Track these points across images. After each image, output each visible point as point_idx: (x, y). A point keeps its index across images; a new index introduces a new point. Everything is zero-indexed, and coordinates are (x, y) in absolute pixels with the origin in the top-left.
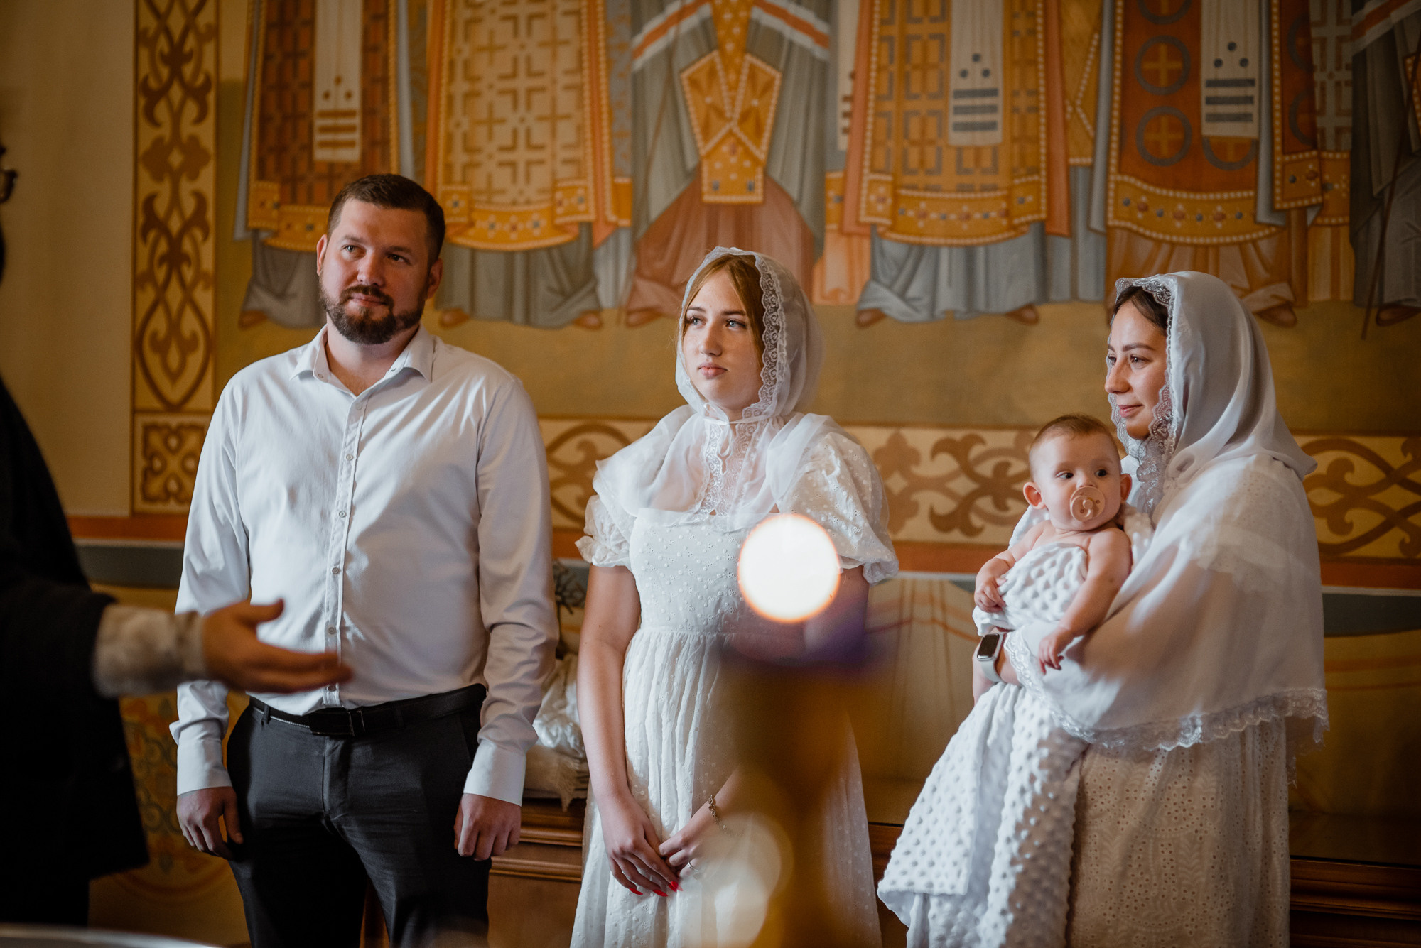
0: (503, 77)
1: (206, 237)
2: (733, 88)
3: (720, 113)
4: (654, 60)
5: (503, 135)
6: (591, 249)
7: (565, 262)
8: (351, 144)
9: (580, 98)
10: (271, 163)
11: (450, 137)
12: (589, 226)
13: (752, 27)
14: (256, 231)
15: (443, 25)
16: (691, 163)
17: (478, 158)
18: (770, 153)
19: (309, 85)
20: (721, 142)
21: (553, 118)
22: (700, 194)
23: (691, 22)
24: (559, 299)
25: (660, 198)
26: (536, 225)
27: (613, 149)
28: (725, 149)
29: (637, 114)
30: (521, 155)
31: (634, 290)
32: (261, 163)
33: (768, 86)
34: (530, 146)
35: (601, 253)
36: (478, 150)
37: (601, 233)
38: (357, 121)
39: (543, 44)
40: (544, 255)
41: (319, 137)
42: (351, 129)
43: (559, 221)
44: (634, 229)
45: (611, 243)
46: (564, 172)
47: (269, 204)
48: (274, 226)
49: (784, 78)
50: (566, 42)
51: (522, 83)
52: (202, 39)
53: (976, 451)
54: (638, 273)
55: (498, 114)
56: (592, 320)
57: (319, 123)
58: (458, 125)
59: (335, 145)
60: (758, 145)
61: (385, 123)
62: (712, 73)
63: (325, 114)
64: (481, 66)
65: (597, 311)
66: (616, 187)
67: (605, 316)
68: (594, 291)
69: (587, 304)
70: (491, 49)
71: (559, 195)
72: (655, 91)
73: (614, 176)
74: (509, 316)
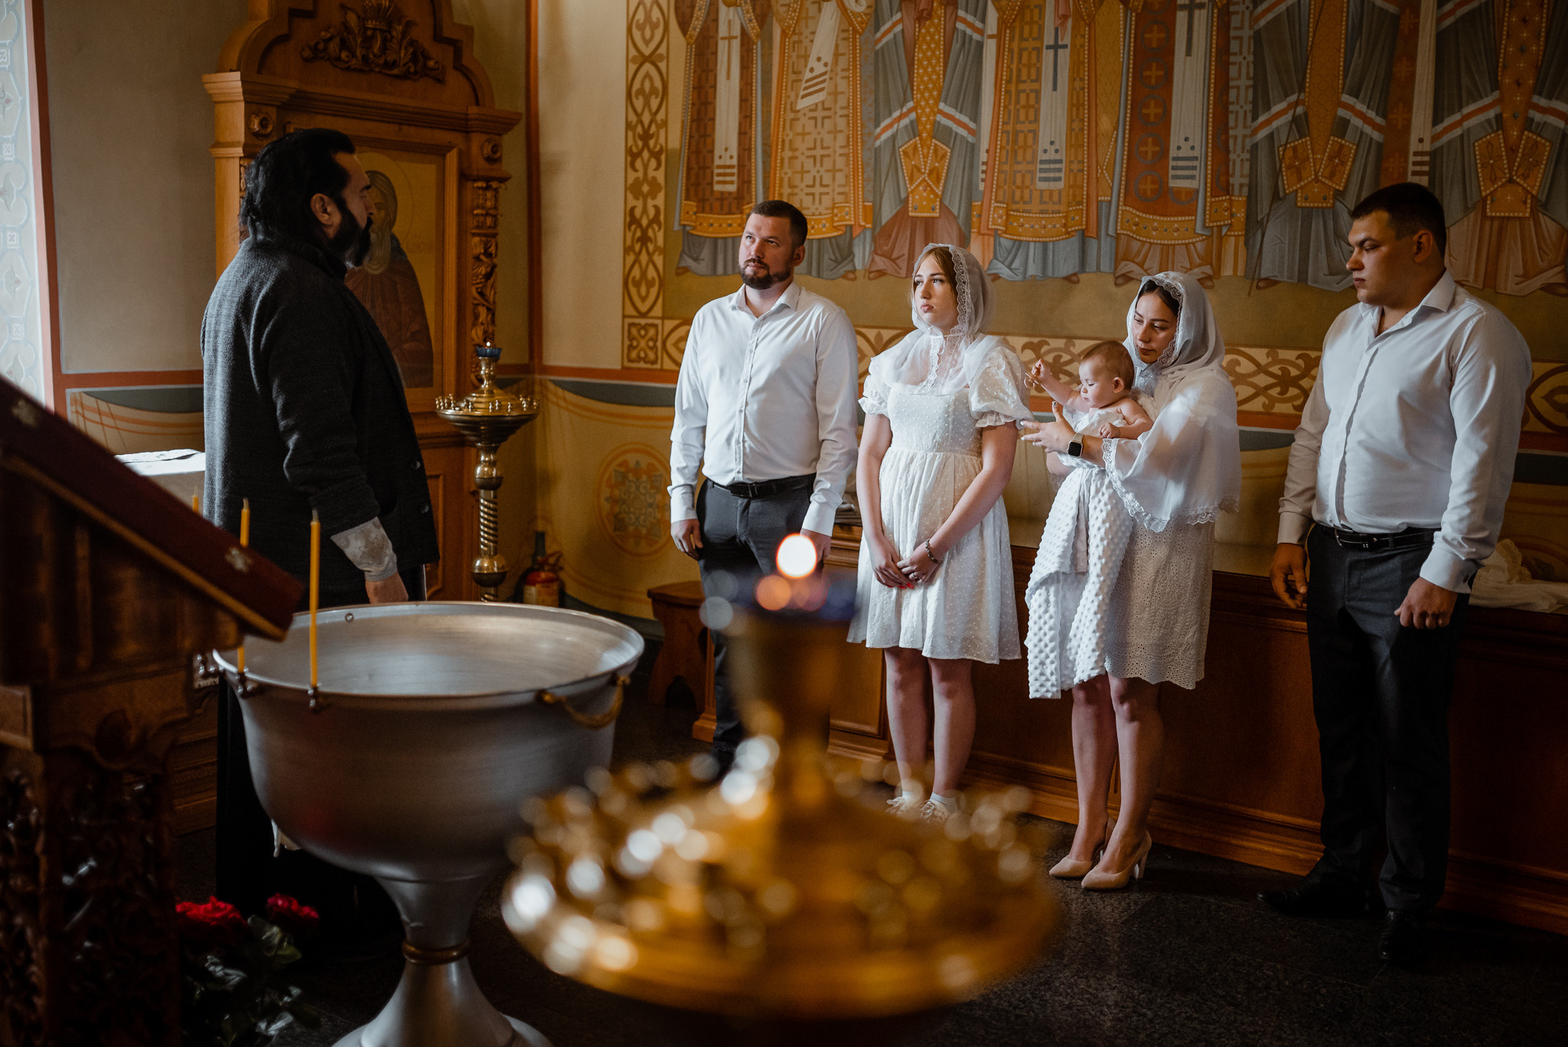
0: (808, 149)
1: (660, 229)
2: (926, 156)
3: (919, 170)
4: (885, 141)
5: (808, 179)
6: (852, 239)
7: (837, 243)
8: (732, 182)
9: (848, 160)
10: (692, 192)
11: (781, 179)
12: (851, 226)
13: (936, 124)
14: (684, 226)
15: (779, 121)
16: (903, 196)
17: (796, 191)
18: (943, 192)
19: (712, 152)
20: (919, 184)
21: (834, 171)
22: (908, 212)
23: (905, 121)
24: (835, 264)
25: (887, 213)
26: (824, 226)
27: (863, 187)
28: (921, 188)
29: (876, 170)
30: (817, 190)
31: (873, 260)
32: (687, 190)
33: (944, 156)
34: (822, 185)
35: (856, 241)
36: (796, 187)
37: (857, 231)
38: (735, 171)
39: (829, 132)
40: (828, 241)
41: (716, 179)
42: (732, 175)
43: (835, 224)
44: (873, 229)
45: (862, 236)
46: (839, 198)
47: (691, 213)
48: (693, 224)
49: (952, 153)
50: (841, 131)
51: (819, 152)
52: (659, 127)
53: (1045, 349)
54: (875, 252)
55: (806, 169)
56: (851, 276)
57: (716, 171)
58: (786, 173)
59: (724, 182)
60: (938, 188)
61: (750, 171)
62: (915, 148)
63: (719, 167)
64: (798, 143)
65: (854, 271)
66: (865, 207)
67: (857, 274)
68: (852, 261)
69: (849, 267)
70: (803, 134)
71: (836, 211)
72: (885, 159)
73: (863, 202)
74: (809, 273)
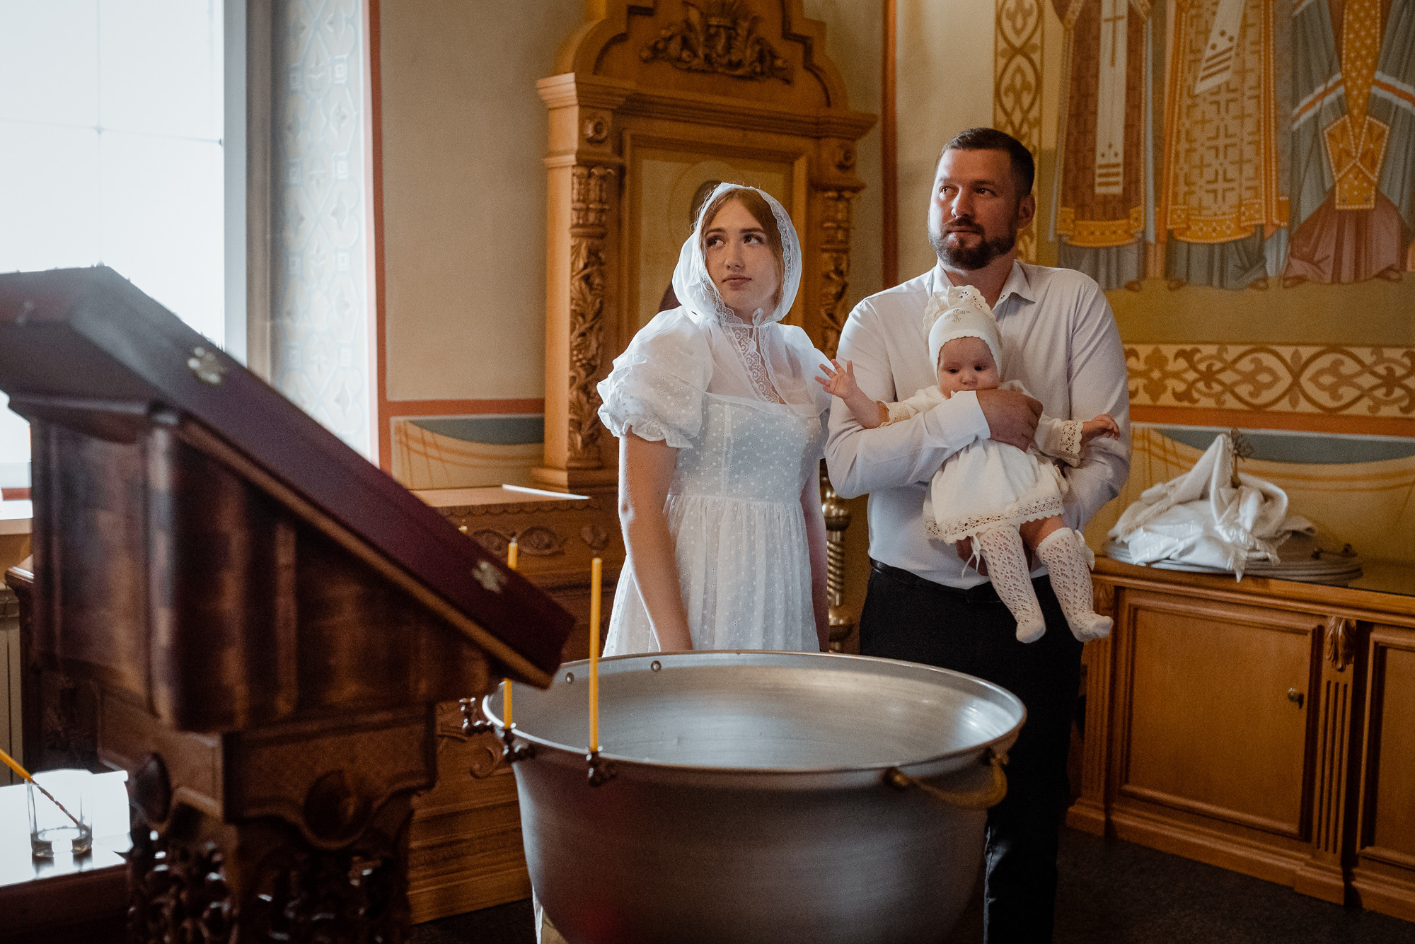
0: (1209, 139)
1: (1032, 241)
2: (1357, 137)
3: (1348, 154)
4: (1306, 123)
5: (1209, 174)
6: (1263, 240)
7: (1245, 248)
8: (1116, 183)
9: (1259, 148)
10: (1070, 197)
11: (1176, 177)
12: (1262, 226)
13: (1371, 98)
14: (1060, 236)
15: (1174, 108)
16: (1328, 186)
17: (1193, 188)
18: (1380, 178)
19: (1093, 150)
20: (1349, 171)
21: (1240, 162)
22: (1334, 204)
23: (1332, 97)
24: (1242, 272)
25: (1308, 207)
26: (1228, 227)
27: (1277, 179)
28: (1351, 176)
29: (1294, 155)
30: (1221, 185)
31: (1289, 265)
32: (1064, 196)
33: (1381, 135)
34: (1226, 180)
35: (1268, 243)
36: (1194, 184)
37: (1269, 231)
38: (1121, 170)
39: (1235, 118)
40: (1233, 246)
41: (1098, 180)
42: (1117, 174)
43: (1242, 225)
44: (1290, 228)
45: (1275, 237)
46: (1247, 194)
47: (1069, 221)
48: (1070, 233)
49: (1391, 132)
50: (1250, 115)
51: (1221, 142)
52: (1031, 126)
54: (1292, 255)
55: (1206, 161)
56: (1262, 284)
57: (1098, 171)
58: (1182, 169)
59: (1108, 184)
60: (1373, 173)
61: (1138, 170)
62: (1344, 128)
63: (1101, 167)
64: (1197, 133)
65: (1265, 279)
66: (1279, 202)
67: (1270, 282)
68: (1264, 266)
69: (1260, 275)
70: (1203, 122)
71: (1243, 209)
72: (1305, 143)
73: (1277, 196)
74: (1210, 283)
